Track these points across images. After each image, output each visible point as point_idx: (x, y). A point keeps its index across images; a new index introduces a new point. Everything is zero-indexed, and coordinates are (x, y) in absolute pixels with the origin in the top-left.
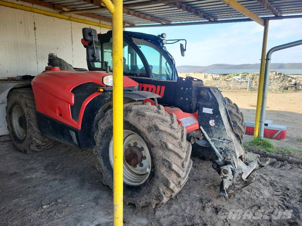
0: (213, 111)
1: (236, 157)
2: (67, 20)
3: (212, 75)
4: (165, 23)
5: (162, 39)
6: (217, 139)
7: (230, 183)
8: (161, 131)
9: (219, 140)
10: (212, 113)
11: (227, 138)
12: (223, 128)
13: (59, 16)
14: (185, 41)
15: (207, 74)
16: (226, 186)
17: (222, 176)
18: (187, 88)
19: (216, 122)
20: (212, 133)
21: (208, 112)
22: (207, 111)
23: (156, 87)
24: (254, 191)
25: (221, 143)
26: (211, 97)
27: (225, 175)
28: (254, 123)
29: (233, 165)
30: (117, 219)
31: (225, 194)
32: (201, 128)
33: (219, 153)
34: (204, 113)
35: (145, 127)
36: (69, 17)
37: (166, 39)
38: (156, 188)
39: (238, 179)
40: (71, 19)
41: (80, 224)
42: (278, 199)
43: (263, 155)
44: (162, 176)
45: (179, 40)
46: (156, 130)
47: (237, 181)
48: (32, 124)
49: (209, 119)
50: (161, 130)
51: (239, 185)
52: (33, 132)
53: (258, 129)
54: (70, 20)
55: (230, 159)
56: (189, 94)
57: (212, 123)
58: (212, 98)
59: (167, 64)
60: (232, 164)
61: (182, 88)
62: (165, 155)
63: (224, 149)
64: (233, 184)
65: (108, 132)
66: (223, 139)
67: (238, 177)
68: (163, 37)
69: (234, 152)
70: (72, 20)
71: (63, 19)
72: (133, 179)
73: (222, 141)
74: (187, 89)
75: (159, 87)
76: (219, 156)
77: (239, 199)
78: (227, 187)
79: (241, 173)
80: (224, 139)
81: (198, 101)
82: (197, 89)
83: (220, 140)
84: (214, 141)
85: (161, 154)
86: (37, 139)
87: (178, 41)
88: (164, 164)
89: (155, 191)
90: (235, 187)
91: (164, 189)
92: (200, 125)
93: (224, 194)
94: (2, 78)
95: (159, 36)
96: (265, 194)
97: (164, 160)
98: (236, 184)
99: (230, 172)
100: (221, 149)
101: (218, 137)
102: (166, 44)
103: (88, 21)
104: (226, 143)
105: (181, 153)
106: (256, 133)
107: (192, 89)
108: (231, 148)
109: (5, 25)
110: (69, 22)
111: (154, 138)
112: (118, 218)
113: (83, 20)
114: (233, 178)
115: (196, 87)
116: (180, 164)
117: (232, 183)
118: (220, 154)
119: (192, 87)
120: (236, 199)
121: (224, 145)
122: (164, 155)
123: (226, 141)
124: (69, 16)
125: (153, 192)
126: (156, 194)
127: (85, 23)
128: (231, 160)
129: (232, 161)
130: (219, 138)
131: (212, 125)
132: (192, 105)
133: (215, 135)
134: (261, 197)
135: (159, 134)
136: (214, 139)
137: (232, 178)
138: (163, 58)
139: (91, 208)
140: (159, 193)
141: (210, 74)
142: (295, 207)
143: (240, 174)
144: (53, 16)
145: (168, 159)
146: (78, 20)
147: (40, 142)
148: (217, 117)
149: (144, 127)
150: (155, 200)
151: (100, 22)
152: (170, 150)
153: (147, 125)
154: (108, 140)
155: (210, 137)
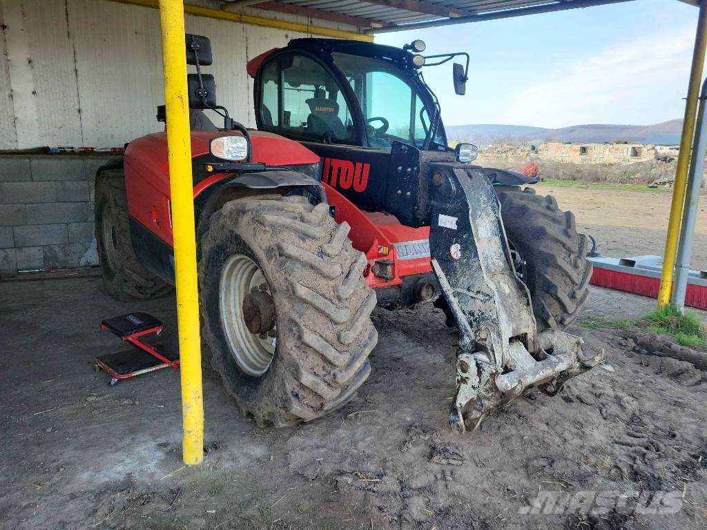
0: (457, 223)
1: (499, 335)
2: (235, 21)
3: (653, 148)
4: (456, 16)
5: (414, 53)
6: (465, 291)
7: (473, 395)
8: (289, 257)
9: (467, 293)
10: (455, 227)
11: (484, 289)
12: (477, 264)
13: (220, 14)
14: (465, 56)
15: (641, 146)
16: (462, 401)
17: (459, 378)
18: (410, 167)
19: (463, 250)
20: (456, 274)
21: (448, 226)
22: (447, 222)
23: (355, 165)
24: (562, 426)
25: (472, 300)
26: (454, 188)
27: (464, 375)
28: (661, 267)
29: (491, 354)
30: (187, 434)
31: (458, 417)
32: (435, 262)
33: (466, 324)
34: (442, 228)
35: (263, 247)
36: (239, 16)
37: (423, 54)
38: (280, 382)
39: (488, 386)
40: (243, 18)
41: (130, 438)
42: (624, 452)
43: (661, 350)
44: (288, 357)
45: (453, 55)
46: (280, 255)
47: (486, 390)
48: (123, 240)
49: (451, 243)
50: (290, 255)
51: (488, 399)
52: (125, 257)
53: (669, 284)
54: (241, 22)
55: (485, 340)
56: (413, 180)
57: (455, 251)
58: (457, 192)
59: (425, 114)
60: (489, 351)
61: (400, 168)
62: (294, 310)
63: (476, 316)
64: (479, 398)
65: (214, 258)
66: (475, 291)
67: (488, 380)
68: (416, 51)
69: (496, 323)
70: (247, 22)
71: (226, 19)
72: (258, 362)
73: (473, 295)
74: (409, 170)
75: (359, 165)
76: (467, 331)
77: (508, 438)
78: (464, 403)
79: (494, 372)
80: (478, 292)
81: (430, 199)
82: (429, 168)
83: (471, 294)
84: (459, 294)
85: (287, 309)
86: (134, 272)
87: (451, 58)
88: (291, 330)
89: (278, 389)
90: (482, 405)
91: (295, 387)
92: (432, 257)
93: (457, 419)
94: (102, 149)
95: (407, 47)
96: (592, 438)
97: (292, 321)
98: (485, 398)
99: (473, 368)
100: (472, 314)
101: (466, 284)
102: (424, 65)
103: (283, 21)
104: (482, 301)
105: (333, 310)
106: (665, 295)
107: (418, 171)
108: (491, 314)
109: (105, 40)
110: (240, 26)
111: (277, 272)
112: (189, 432)
113: (272, 20)
114: (480, 382)
115: (429, 166)
116: (331, 335)
117: (478, 396)
118: (468, 328)
119: (417, 165)
120: (499, 437)
121: (477, 306)
122: (292, 311)
123: (480, 296)
124: (238, 12)
125: (276, 390)
126: (280, 396)
127: (275, 27)
128: (487, 343)
129: (490, 344)
130: (469, 289)
131: (454, 256)
132: (418, 207)
133: (461, 282)
134: (577, 441)
135: (288, 264)
136: (459, 290)
137: (476, 384)
138: (418, 101)
139: (174, 414)
140: (285, 393)
141: (649, 147)
142: (656, 475)
143: (493, 374)
144: (207, 16)
145: (298, 320)
146: (258, 20)
147: (142, 280)
148: (464, 236)
149: (261, 248)
150: (281, 408)
151: (311, 22)
152: (304, 301)
153: (266, 245)
154: (216, 276)
155: (453, 286)
